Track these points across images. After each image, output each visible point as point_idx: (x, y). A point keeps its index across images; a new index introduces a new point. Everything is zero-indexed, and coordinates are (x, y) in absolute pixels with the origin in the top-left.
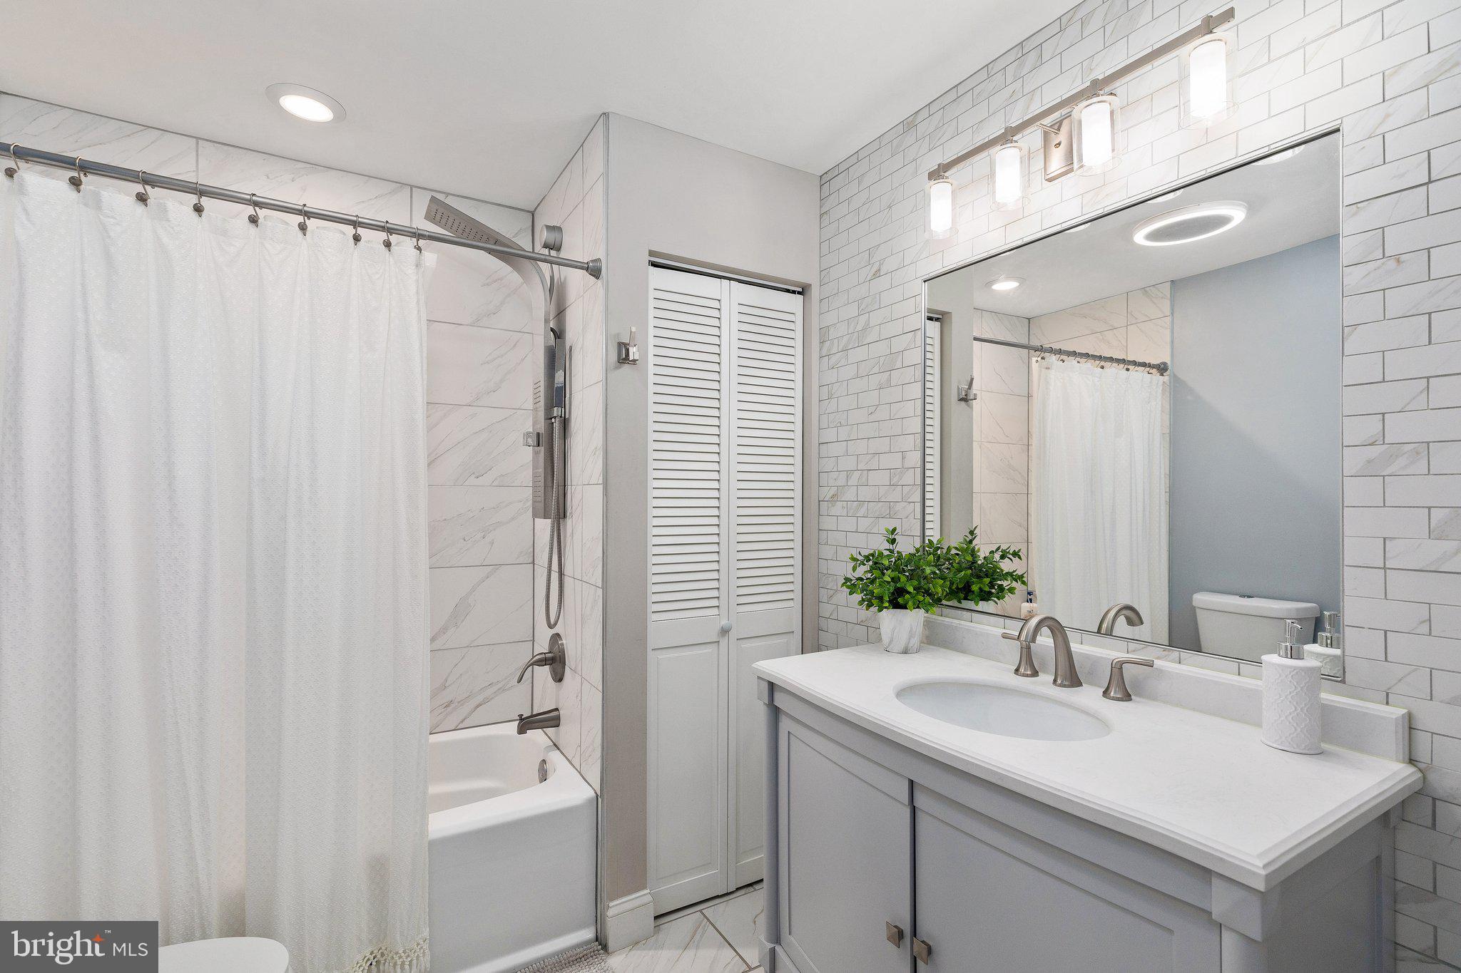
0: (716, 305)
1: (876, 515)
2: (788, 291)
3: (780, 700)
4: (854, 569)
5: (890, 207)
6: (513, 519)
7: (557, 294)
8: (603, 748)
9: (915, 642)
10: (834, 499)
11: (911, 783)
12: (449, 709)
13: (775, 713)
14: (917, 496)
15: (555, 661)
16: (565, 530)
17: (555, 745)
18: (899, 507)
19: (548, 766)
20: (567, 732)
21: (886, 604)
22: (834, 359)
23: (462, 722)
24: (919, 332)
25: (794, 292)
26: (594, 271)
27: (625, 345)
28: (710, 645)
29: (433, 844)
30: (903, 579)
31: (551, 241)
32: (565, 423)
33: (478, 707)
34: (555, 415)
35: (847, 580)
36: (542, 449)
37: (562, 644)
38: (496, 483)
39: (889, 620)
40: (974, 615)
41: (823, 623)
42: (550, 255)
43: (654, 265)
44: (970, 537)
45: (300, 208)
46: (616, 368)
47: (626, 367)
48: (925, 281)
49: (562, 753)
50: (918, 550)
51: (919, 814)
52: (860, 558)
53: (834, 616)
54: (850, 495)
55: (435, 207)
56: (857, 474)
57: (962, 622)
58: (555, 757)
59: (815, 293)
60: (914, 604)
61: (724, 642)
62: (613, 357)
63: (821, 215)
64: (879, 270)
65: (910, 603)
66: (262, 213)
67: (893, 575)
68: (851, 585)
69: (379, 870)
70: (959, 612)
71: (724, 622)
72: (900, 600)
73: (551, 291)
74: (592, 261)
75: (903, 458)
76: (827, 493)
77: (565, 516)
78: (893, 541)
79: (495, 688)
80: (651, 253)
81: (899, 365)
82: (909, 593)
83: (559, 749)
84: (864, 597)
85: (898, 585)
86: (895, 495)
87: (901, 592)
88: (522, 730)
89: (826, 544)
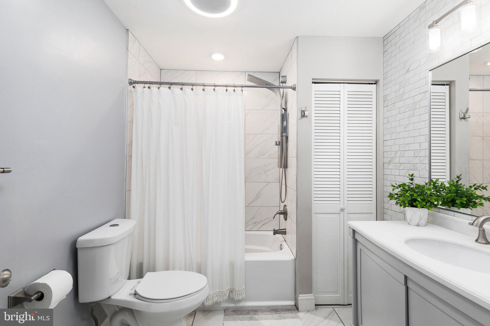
0: (338, 93)
1: (408, 169)
2: (369, 84)
3: (357, 237)
4: (393, 190)
5: (413, 43)
6: (273, 168)
7: (284, 97)
8: (297, 243)
9: (423, 222)
10: (390, 162)
11: (406, 277)
12: (255, 224)
13: (356, 242)
14: (427, 161)
15: (284, 213)
16: (287, 172)
17: (285, 240)
18: (418, 165)
19: (282, 247)
20: (287, 236)
21: (407, 205)
22: (389, 107)
23: (259, 229)
24: (427, 92)
25: (372, 84)
26: (294, 89)
27: (304, 111)
28: (337, 214)
29: (246, 262)
30: (415, 195)
31: (283, 81)
32: (287, 138)
33: (263, 225)
34: (284, 135)
35: (391, 194)
36: (280, 146)
37: (287, 208)
38: (268, 157)
39: (409, 211)
40: (456, 213)
41: (385, 211)
42: (283, 86)
43: (315, 83)
44: (458, 179)
45: (214, 85)
46: (301, 119)
47: (304, 118)
48: (430, 71)
49: (286, 243)
50: (426, 184)
51: (409, 290)
52: (396, 186)
53: (390, 209)
54: (397, 160)
55: (249, 77)
56: (399, 152)
57: (449, 216)
58: (284, 244)
59: (381, 83)
60: (421, 206)
61: (342, 214)
62: (300, 115)
63: (384, 52)
64: (409, 69)
65: (419, 205)
66: (206, 87)
67: (411, 193)
68: (391, 196)
69: (232, 266)
70: (448, 212)
71: (342, 206)
72: (414, 204)
73: (283, 97)
74: (293, 85)
75: (420, 145)
76: (386, 160)
77: (287, 168)
78: (412, 180)
79: (268, 220)
80: (313, 79)
81: (418, 107)
82: (419, 201)
83: (286, 242)
84: (398, 202)
85: (413, 197)
86: (417, 160)
87: (415, 200)
88: (275, 234)
89: (387, 180)
